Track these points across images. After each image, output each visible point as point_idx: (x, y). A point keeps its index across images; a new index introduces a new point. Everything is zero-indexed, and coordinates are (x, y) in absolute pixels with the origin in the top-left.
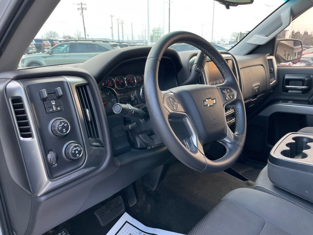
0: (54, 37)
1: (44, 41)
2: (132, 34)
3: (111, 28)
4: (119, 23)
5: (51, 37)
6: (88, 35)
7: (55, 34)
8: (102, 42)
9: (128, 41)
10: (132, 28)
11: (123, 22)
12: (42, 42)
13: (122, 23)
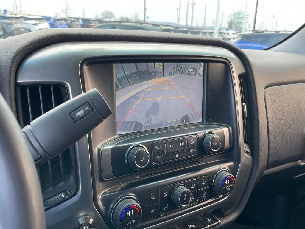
0: (110, 18)
1: (93, 22)
2: (205, 19)
3: (178, 9)
4: (189, 4)
5: (106, 17)
6: (148, 17)
7: (111, 15)
8: (151, 25)
9: (197, 27)
10: (206, 11)
11: (195, 2)
12: (90, 23)
13: (193, 4)
